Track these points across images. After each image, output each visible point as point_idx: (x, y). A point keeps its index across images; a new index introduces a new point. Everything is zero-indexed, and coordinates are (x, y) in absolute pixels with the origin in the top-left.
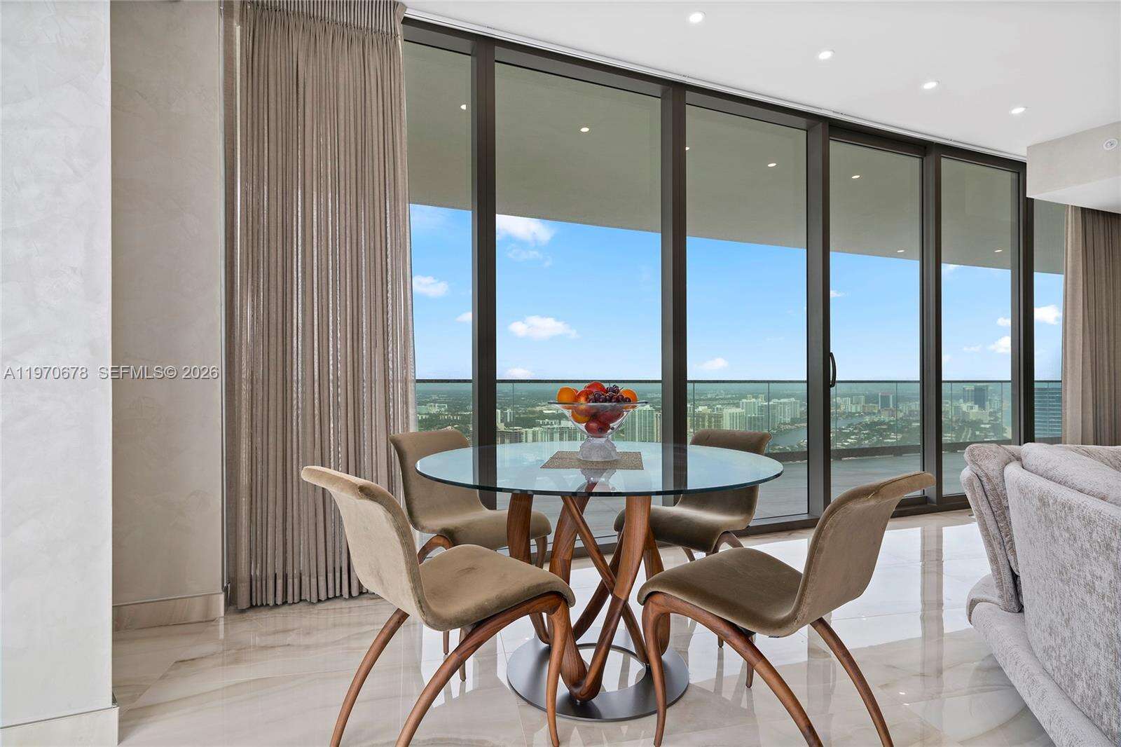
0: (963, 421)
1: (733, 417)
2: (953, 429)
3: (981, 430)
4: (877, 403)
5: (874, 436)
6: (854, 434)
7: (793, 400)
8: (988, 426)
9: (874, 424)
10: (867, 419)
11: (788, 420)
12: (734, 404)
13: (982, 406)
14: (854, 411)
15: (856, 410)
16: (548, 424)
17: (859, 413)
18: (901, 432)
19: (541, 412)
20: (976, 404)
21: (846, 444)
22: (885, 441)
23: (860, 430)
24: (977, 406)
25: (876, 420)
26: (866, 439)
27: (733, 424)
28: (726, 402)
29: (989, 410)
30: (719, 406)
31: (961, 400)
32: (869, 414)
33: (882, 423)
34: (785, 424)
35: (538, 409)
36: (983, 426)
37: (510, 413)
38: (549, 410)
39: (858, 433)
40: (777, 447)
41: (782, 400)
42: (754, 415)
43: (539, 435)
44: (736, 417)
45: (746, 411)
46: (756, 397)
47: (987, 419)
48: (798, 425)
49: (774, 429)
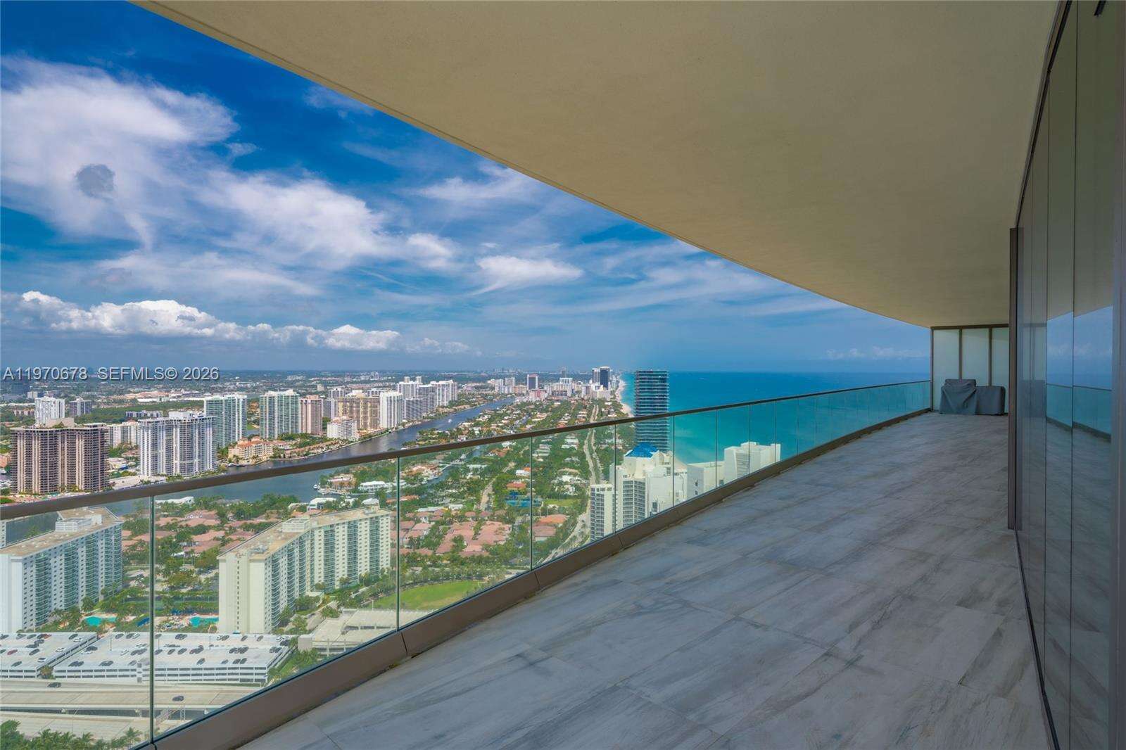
0: (593, 400)
1: (391, 401)
2: (585, 407)
3: (605, 407)
4: (526, 384)
5: (524, 416)
6: (507, 415)
7: (451, 382)
8: (609, 404)
9: (524, 404)
10: (518, 400)
11: (446, 403)
12: (389, 387)
13: (606, 386)
14: (506, 392)
15: (509, 391)
16: (146, 416)
17: (511, 394)
18: (547, 411)
19: (135, 400)
20: (601, 384)
21: (501, 425)
22: (533, 420)
23: (513, 411)
24: (602, 386)
25: (525, 401)
26: (517, 419)
27: (391, 409)
28: (381, 384)
29: (610, 389)
30: (374, 390)
31: (591, 381)
32: (519, 395)
33: (530, 403)
34: (443, 407)
35: (129, 396)
36: (606, 403)
37: (82, 404)
38: (146, 398)
39: (510, 413)
40: (436, 432)
41: (441, 383)
42: (412, 399)
43: (133, 433)
44: (394, 401)
45: (404, 393)
46: (414, 379)
47: (609, 397)
48: (456, 408)
49: (432, 413)
